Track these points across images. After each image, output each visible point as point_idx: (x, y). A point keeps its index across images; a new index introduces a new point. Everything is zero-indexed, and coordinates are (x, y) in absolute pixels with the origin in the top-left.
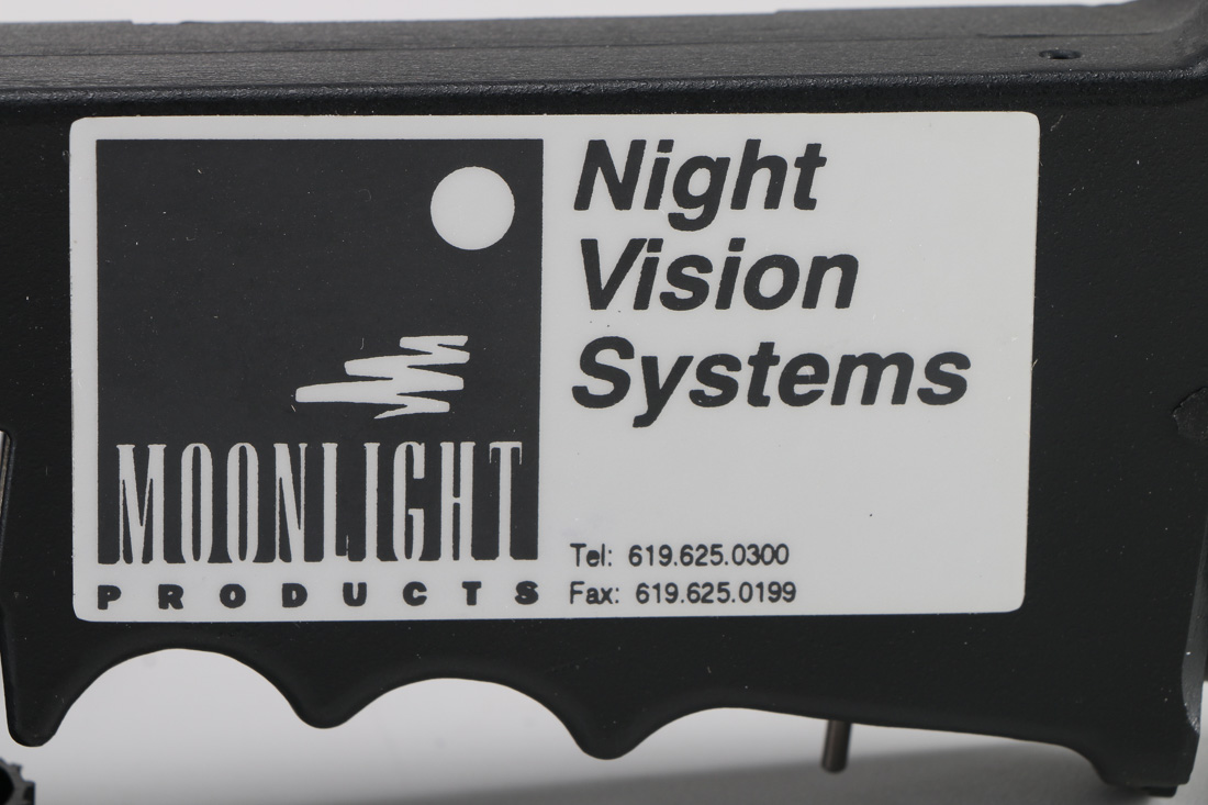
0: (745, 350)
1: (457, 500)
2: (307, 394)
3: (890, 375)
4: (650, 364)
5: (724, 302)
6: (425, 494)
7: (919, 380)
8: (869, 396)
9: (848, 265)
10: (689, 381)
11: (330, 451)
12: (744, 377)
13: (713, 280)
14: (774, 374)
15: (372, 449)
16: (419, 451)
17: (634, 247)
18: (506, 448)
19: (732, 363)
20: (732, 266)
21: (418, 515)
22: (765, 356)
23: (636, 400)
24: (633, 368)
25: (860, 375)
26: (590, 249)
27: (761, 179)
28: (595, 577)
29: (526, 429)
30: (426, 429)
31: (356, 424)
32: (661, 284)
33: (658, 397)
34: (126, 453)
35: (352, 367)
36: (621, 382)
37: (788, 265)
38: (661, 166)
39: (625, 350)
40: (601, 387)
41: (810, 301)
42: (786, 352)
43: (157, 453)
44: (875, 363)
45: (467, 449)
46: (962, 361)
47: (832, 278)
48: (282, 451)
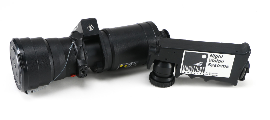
0: (217, 64)
1: (201, 70)
2: (194, 64)
3: (225, 66)
4: (212, 65)
5: (216, 62)
6: (199, 69)
7: (226, 67)
8: (223, 67)
9: (223, 61)
10: (214, 65)
11: (194, 67)
12: (217, 66)
13: (216, 61)
14: (218, 66)
15: (197, 67)
16: (199, 67)
17: (212, 59)
18: (204, 68)
19: (216, 65)
20: (217, 61)
21: (198, 70)
22: (218, 65)
23: (211, 66)
24: (211, 65)
25: (223, 66)
26: (210, 59)
27: (220, 57)
28: (207, 74)
29: (205, 67)
30: (200, 66)
31: (196, 66)
32: (213, 61)
33: (212, 66)
34: (184, 66)
35: (196, 63)
36: (210, 65)
37: (220, 61)
38: (214, 56)
39: (211, 64)
40: (209, 65)
41: (221, 63)
42: (219, 65)
43: (185, 66)
44: (224, 66)
45: (202, 67)
46: (229, 66)
47: (222, 62)
48: (192, 66)
